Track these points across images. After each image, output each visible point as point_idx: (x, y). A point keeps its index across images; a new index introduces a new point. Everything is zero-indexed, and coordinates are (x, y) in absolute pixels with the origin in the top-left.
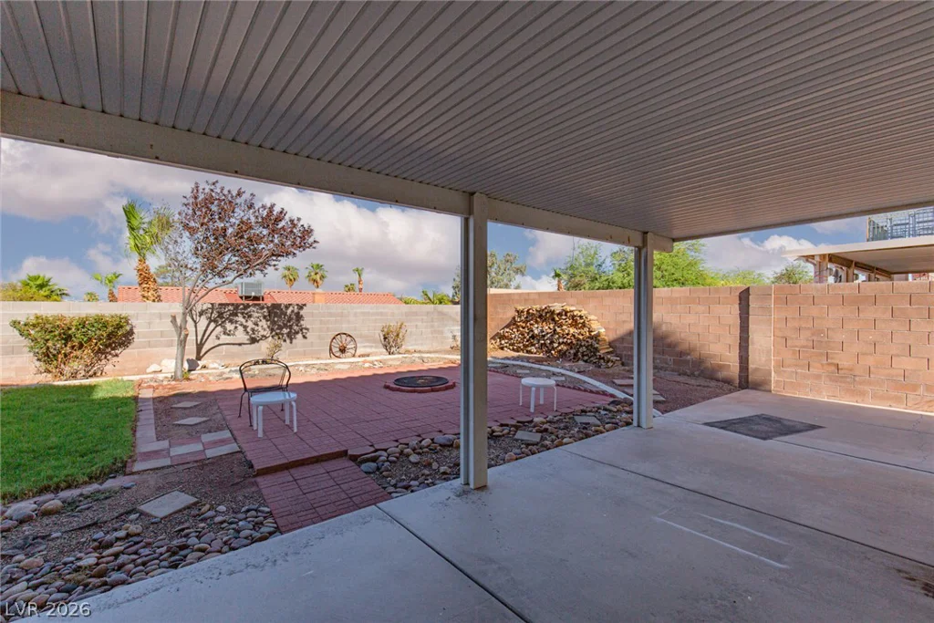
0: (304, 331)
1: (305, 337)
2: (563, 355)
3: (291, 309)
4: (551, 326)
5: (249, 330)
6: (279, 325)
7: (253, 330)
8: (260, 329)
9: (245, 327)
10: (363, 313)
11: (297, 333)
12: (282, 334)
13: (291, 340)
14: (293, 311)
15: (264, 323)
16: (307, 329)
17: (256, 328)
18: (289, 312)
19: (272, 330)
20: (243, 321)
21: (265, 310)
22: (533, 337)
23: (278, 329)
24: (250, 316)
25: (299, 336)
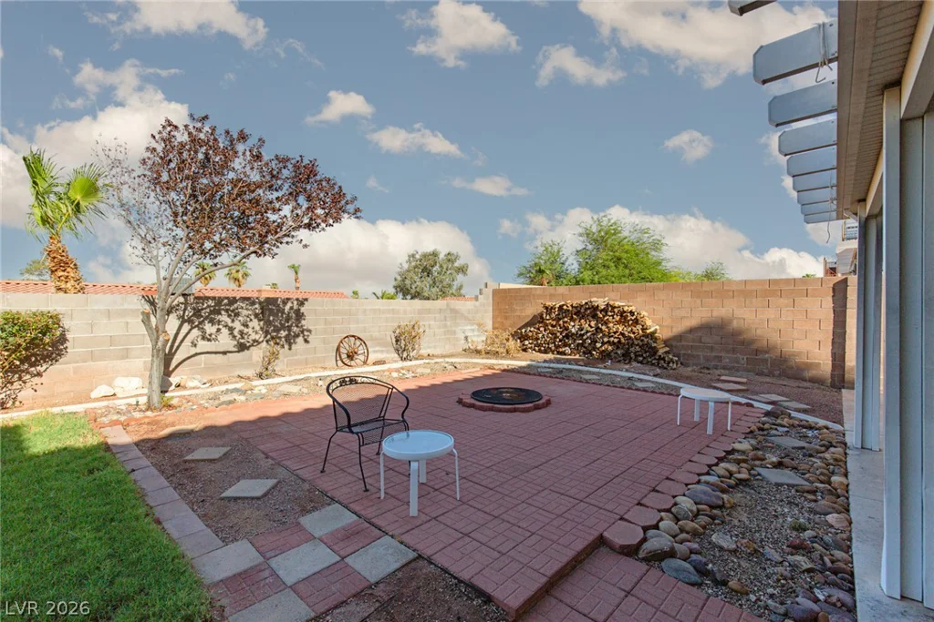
0: (306, 333)
1: (306, 341)
2: (605, 356)
3: (289, 305)
4: (593, 324)
5: (236, 333)
6: (275, 326)
7: (241, 333)
8: (250, 330)
9: (231, 329)
10: (374, 311)
11: (298, 336)
12: (280, 338)
13: (290, 344)
14: (291, 308)
15: (255, 324)
16: (310, 331)
17: (246, 330)
18: (287, 308)
19: (267, 333)
20: (229, 321)
21: (257, 306)
22: (567, 336)
23: (274, 331)
24: (237, 315)
25: (300, 339)
